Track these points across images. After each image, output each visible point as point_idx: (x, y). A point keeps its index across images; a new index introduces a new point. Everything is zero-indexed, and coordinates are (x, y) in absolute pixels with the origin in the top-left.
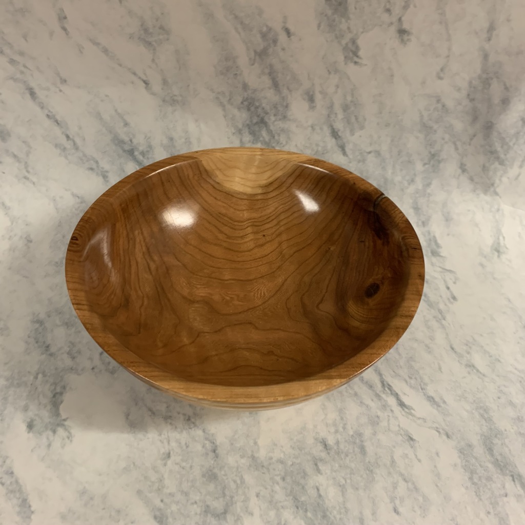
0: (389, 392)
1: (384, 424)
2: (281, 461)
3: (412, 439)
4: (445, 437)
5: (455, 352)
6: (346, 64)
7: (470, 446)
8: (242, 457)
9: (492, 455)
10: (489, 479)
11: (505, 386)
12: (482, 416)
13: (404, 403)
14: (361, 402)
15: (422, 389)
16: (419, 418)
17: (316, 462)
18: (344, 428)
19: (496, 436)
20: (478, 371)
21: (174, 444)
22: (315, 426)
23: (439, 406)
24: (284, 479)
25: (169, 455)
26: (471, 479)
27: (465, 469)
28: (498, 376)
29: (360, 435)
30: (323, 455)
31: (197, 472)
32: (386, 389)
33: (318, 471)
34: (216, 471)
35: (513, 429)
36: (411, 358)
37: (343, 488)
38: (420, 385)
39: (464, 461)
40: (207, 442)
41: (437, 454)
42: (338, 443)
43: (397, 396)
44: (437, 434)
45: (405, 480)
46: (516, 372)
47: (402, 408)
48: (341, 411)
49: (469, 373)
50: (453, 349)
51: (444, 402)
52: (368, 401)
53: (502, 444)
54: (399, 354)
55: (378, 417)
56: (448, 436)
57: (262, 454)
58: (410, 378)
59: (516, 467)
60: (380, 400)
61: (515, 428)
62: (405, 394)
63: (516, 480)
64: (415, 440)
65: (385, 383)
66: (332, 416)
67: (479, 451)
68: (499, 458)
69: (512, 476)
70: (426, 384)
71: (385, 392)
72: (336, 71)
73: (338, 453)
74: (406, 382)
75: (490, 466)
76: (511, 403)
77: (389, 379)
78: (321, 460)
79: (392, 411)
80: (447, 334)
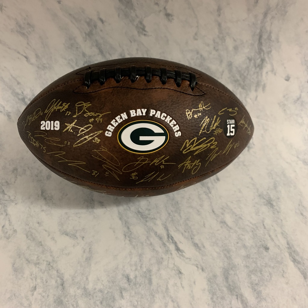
0: (171, 241)
1: (165, 263)
2: (101, 291)
3: (180, 273)
4: (201, 271)
5: (215, 214)
6: (139, 36)
7: (215, 276)
8: (78, 288)
9: (227, 282)
10: (223, 298)
11: (242, 235)
12: (225, 255)
13: (179, 248)
14: (153, 249)
15: (191, 239)
16: (187, 258)
17: (122, 291)
18: (141, 267)
19: (232, 269)
20: (227, 225)
21: (39, 281)
22: (124, 267)
23: (200, 249)
24: (101, 303)
25: (35, 288)
26: (212, 298)
27: (209, 292)
28: (239, 228)
29: (150, 271)
30: (126, 286)
31: (51, 299)
32: (170, 239)
33: (122, 297)
34: (62, 298)
35: (243, 263)
36: (187, 219)
38: (191, 236)
39: (210, 286)
40: (58, 279)
41: (194, 282)
42: (136, 277)
43: (175, 244)
44: (196, 268)
45: (173, 301)
46: (251, 225)
47: (177, 251)
48: (140, 256)
49: (221, 227)
50: (213, 211)
51: (204, 247)
52: (158, 248)
53: (235, 274)
54: (181, 217)
55: (162, 258)
56: (203, 270)
57: (90, 286)
58: (185, 232)
59: (240, 289)
60: (165, 247)
61: (244, 262)
62: (181, 242)
63: (239, 298)
64: (182, 273)
65: (170, 236)
66: (135, 259)
67: (220, 279)
68: (231, 283)
69: (237, 295)
70: (194, 235)
71: (169, 241)
72: (135, 41)
73: (135, 284)
74: (182, 234)
75: (225, 289)
76: (244, 246)
77: (173, 233)
78: (125, 289)
79: (171, 254)
80: (211, 203)
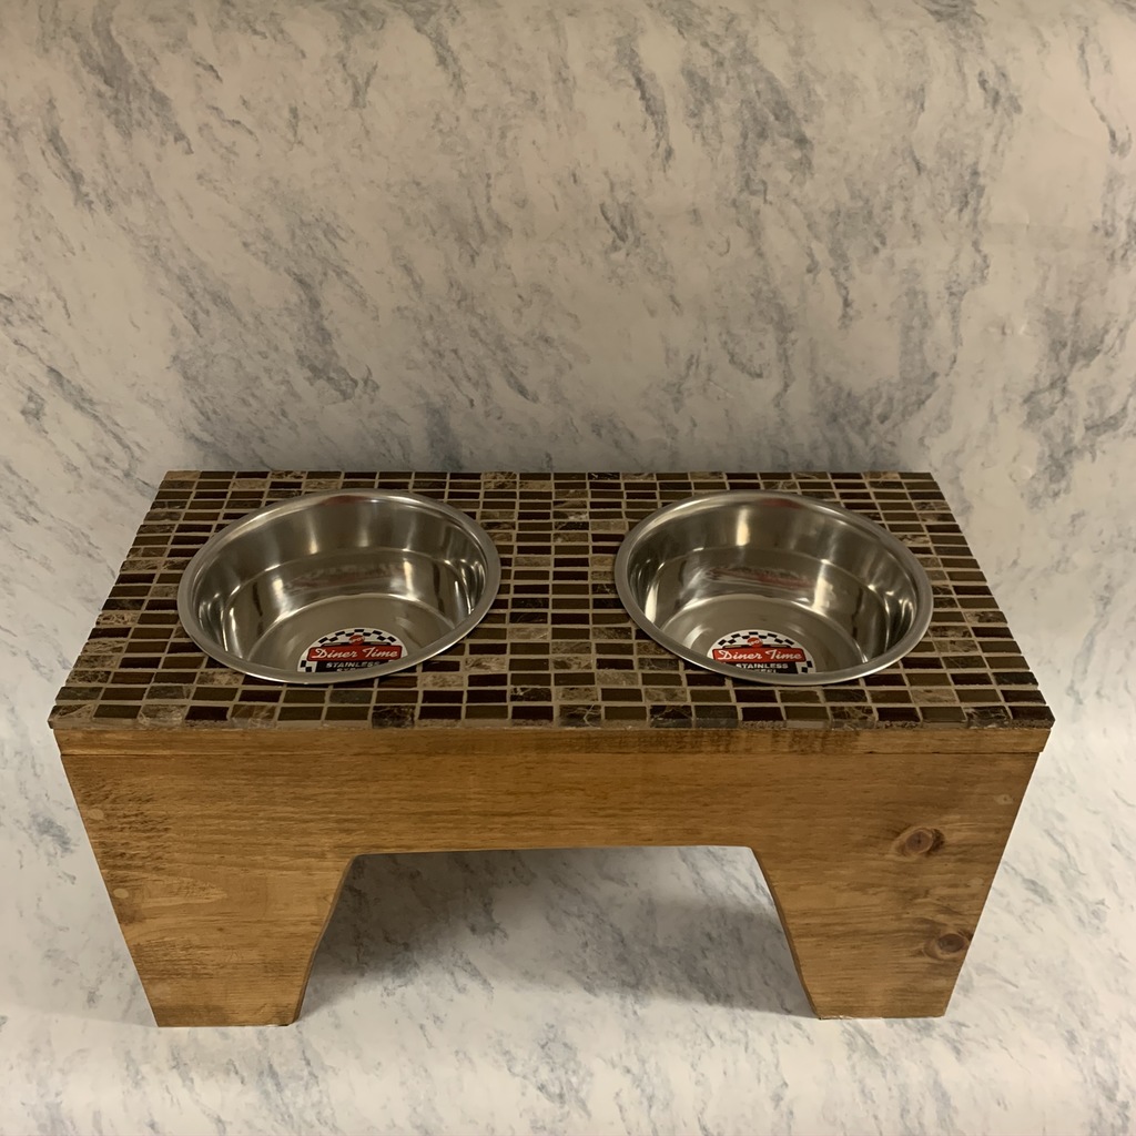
37: (725, 968)
